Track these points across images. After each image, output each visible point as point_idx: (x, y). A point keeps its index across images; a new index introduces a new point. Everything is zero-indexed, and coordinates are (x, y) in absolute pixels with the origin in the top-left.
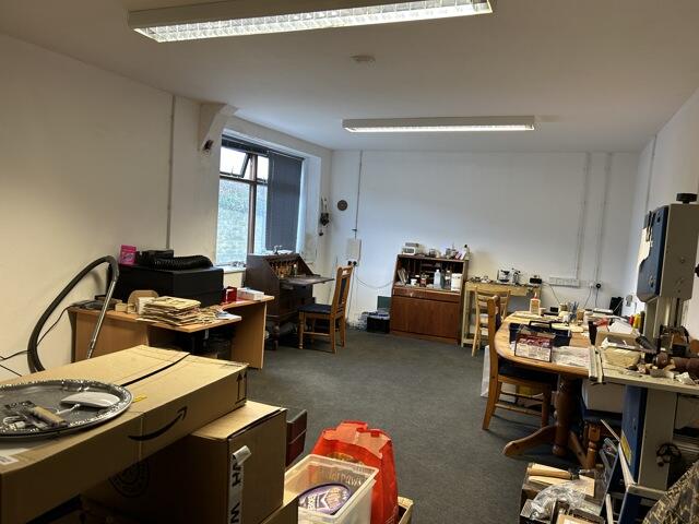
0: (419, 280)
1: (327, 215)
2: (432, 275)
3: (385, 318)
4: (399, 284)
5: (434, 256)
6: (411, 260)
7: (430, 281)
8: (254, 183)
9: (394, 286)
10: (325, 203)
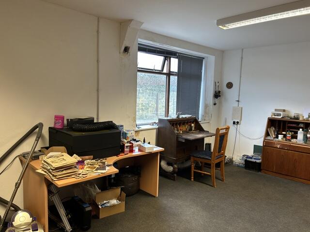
0: (285, 136)
1: (219, 92)
2: (297, 133)
3: (258, 161)
4: (269, 138)
5: (298, 119)
6: (279, 121)
7: (295, 137)
8: (169, 74)
9: (265, 139)
10: (217, 84)
